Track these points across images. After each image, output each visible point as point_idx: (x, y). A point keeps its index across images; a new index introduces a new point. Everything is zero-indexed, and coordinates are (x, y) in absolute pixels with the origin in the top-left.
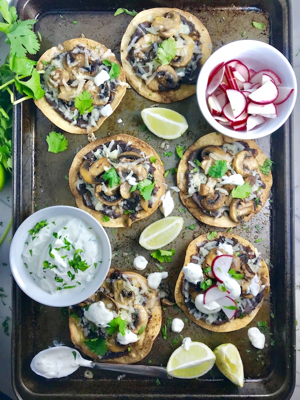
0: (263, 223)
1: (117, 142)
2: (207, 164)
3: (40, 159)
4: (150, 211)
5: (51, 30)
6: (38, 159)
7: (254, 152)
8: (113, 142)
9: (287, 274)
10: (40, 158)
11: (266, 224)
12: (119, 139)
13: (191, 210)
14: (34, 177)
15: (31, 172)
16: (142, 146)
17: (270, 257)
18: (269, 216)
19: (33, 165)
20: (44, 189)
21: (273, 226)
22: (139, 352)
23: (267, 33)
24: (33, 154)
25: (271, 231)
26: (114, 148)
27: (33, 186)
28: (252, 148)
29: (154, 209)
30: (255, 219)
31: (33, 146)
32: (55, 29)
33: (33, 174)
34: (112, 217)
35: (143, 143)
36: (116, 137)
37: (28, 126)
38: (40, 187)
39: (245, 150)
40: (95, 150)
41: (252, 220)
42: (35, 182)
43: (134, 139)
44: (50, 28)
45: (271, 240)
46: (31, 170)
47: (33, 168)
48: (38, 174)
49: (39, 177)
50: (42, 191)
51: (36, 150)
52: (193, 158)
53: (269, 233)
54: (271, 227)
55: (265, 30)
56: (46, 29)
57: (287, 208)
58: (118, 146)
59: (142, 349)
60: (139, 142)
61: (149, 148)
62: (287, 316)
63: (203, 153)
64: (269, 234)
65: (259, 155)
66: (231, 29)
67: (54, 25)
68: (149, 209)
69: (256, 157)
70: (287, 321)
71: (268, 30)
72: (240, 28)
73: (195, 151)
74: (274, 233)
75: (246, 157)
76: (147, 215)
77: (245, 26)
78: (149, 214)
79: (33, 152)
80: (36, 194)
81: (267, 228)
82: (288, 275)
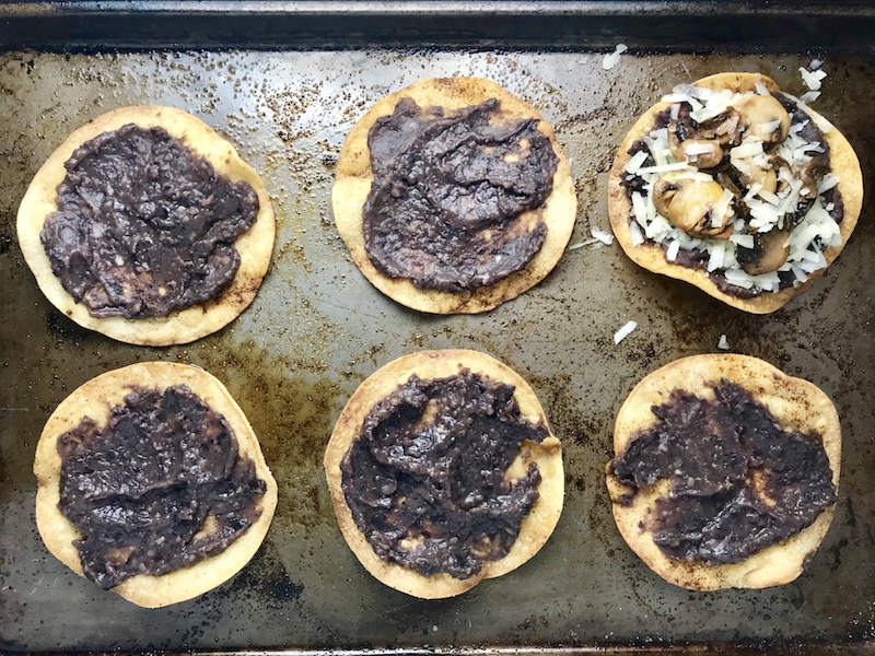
0: (512, 71)
3: (354, 636)
4: (523, 390)
5: (22, 613)
6: (355, 642)
9: (643, 11)
10: (351, 635)
11: (515, 64)
12: (336, 470)
13: (512, 294)
14: (401, 651)
16: (357, 411)
17: (598, 56)
18: (494, 55)
19: (370, 653)
20: (429, 625)
21: (519, 45)
22: (813, 409)
23: (27, 57)
24: (342, 653)
25: (532, 50)
27: (422, 651)
29: (516, 379)
31: (321, 653)
32: (17, 603)
33: (393, 652)
35: (349, 409)
36: (331, 475)
38: (425, 632)
42: (412, 645)
43: (338, 432)
44: (17, 614)
47: (378, 652)
48: (392, 640)
49: (401, 638)
50: (435, 628)
51: (331, 648)
52: (383, 262)
53: (536, 57)
54: (522, 50)
55: (19, 62)
56: (18, 626)
57: (478, 9)
62: (748, 12)
64: (541, 57)
66: (17, 149)
67: (7, 605)
70: (759, 11)
71: (19, 54)
72: (13, 126)
73: (368, 251)
74: (536, 45)
77: (9, 115)
79: (335, 653)
81: (525, 60)
82: (646, 9)
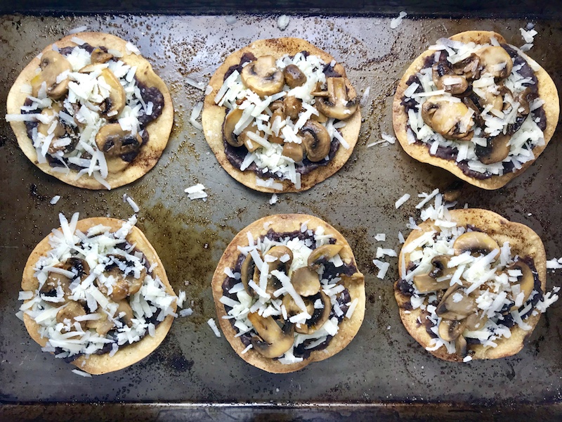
0: (331, 29)
1: (225, 293)
2: (253, 141)
3: (226, 395)
4: (342, 242)
5: (14, 377)
6: (226, 398)
7: (247, 58)
8: (225, 300)
10: (223, 394)
11: (333, 25)
12: (219, 288)
13: (321, 179)
14: (256, 404)
15: (247, 409)
16: (234, 251)
18: (319, 19)
19: (236, 405)
20: (274, 388)
21: (335, 12)
22: (527, 242)
23: (16, 19)
24: (218, 405)
25: (344, 15)
26: (234, 297)
27: (269, 405)
28: (240, 60)
29: (337, 234)
30: (324, 41)
31: (205, 405)
32: (11, 371)
33: (250, 405)
34: (347, 304)
35: (229, 250)
36: (216, 292)
37: (171, 415)
38: (271, 392)
39: (240, 72)
40: (238, 330)
41: (325, 46)
42: (262, 401)
43: (221, 265)
44: (11, 378)
45: (359, 16)
46: (243, 410)
47: (240, 405)
48: (250, 398)
49: (256, 396)
50: (278, 390)
51: (211, 401)
52: (237, 161)
53: (347, 20)
54: (338, 15)
55: (11, 22)
56: (12, 385)
58: (231, 291)
59: (523, 238)
60: (227, 257)
61: (238, 239)
63: (232, 143)
64: (350, 20)
65: (253, 52)
67: (5, 372)
68: (337, 243)
69: (255, 56)
71: (11, 17)
72: (8, 64)
73: (227, 154)
74: (347, 12)
75: (253, 71)
76: (347, 247)
77: (5, 57)
78: (345, 243)
79: (214, 405)
80: (282, 401)
81: (340, 22)
